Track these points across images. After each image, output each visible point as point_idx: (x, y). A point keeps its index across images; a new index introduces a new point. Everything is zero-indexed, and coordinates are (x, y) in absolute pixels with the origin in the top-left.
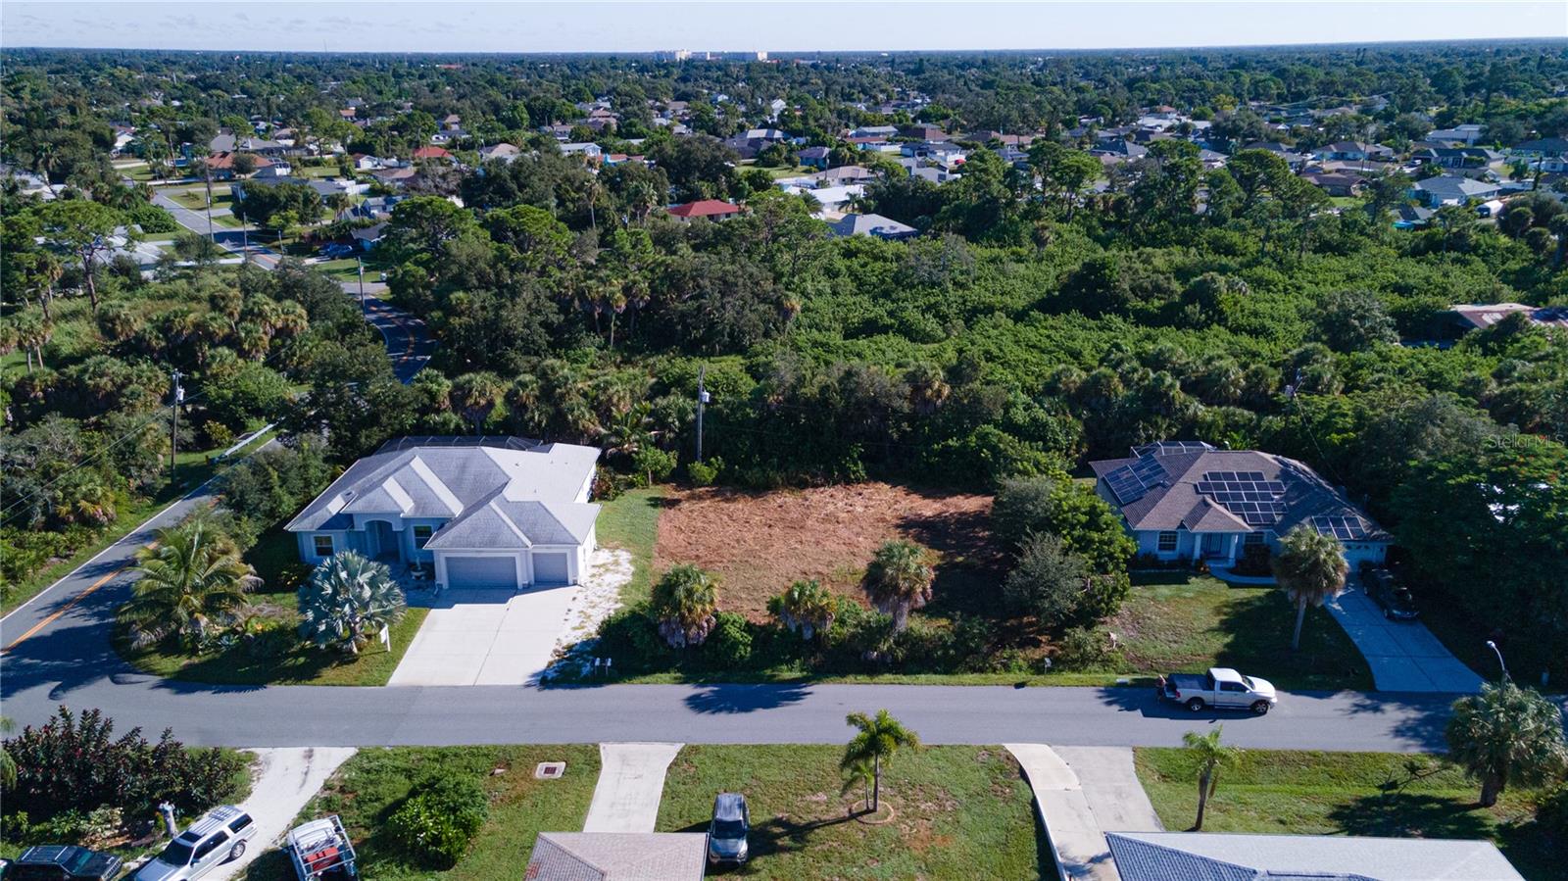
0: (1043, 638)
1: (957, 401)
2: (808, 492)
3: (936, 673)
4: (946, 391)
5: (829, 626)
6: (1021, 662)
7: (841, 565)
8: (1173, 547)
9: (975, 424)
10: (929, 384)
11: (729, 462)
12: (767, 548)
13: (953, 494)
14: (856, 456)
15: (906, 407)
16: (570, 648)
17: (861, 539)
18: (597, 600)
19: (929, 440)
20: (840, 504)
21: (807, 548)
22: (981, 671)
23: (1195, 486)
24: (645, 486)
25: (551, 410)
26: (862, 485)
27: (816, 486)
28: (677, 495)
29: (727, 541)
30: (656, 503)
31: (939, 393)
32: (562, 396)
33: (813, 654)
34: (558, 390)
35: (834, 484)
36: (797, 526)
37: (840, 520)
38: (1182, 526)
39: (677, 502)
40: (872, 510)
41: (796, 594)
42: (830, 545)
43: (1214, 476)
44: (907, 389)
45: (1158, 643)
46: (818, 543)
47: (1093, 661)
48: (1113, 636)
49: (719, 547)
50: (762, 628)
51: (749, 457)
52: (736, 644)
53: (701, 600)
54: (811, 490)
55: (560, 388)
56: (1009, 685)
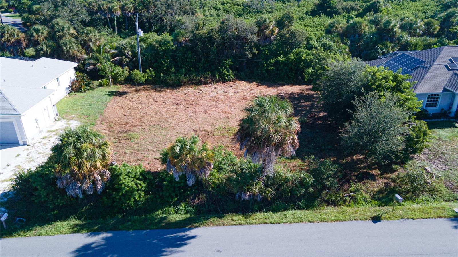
4: (276, 31)
5: (208, 173)
7: (221, 125)
8: (435, 105)
9: (292, 49)
10: (267, 27)
11: (157, 72)
14: (228, 67)
20: (220, 92)
22: (335, 204)
23: (446, 66)
24: (108, 86)
26: (233, 83)
27: (206, 83)
28: (126, 90)
30: (111, 94)
31: (273, 31)
35: (217, 82)
36: (194, 104)
37: (220, 99)
38: (445, 90)
39: (127, 93)
40: (238, 94)
41: (178, 149)
43: (456, 59)
47: (422, 191)
48: (428, 169)
54: (204, 86)
55: (59, 32)
56: (366, 219)
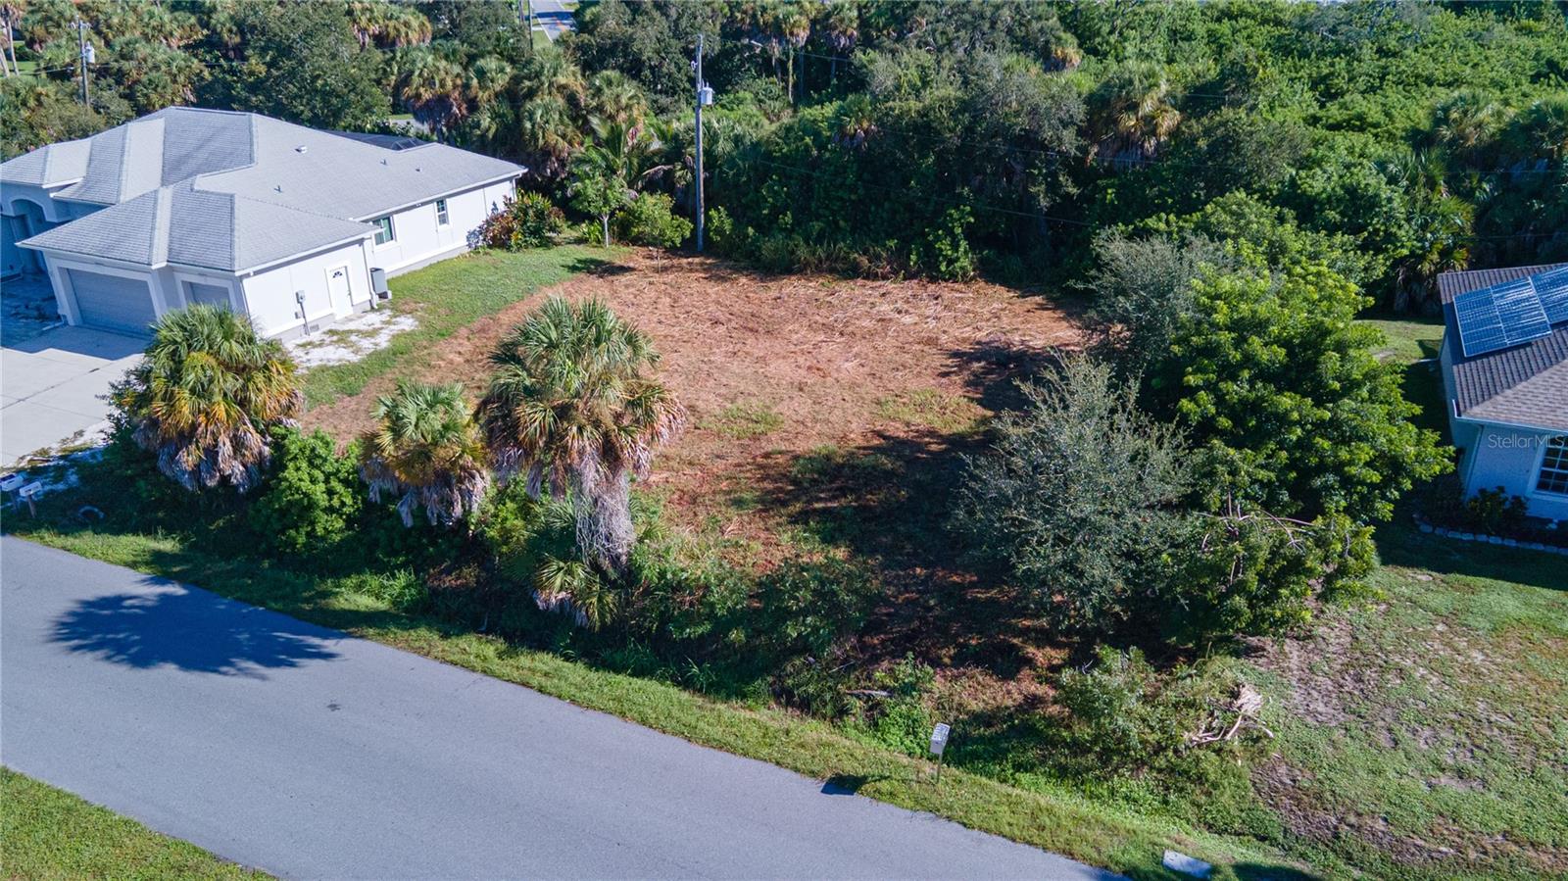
0: (1040, 656)
4: (1169, 120)
6: (925, 709)
7: (752, 402)
9: (1216, 189)
14: (958, 231)
17: (849, 365)
20: (884, 308)
21: (731, 364)
24: (597, 242)
25: (507, 115)
27: (872, 278)
28: (636, 263)
30: (587, 266)
32: (529, 94)
34: (528, 83)
35: (906, 277)
36: (762, 329)
37: (850, 330)
39: (628, 270)
40: (930, 325)
42: (780, 367)
46: (760, 360)
48: (1250, 699)
56: (813, 774)
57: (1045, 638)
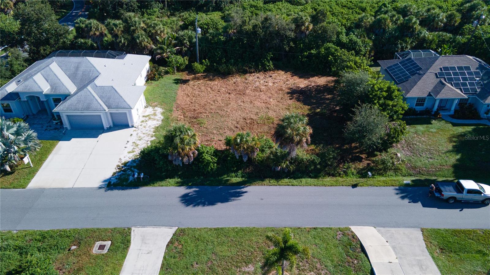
0: (363, 156)
1: (315, 31)
2: (247, 76)
3: (310, 177)
4: (311, 27)
5: (256, 154)
6: (353, 170)
7: (262, 114)
8: (423, 105)
9: (323, 42)
10: (303, 23)
11: (212, 62)
12: (227, 105)
13: (313, 76)
14: (269, 58)
15: (292, 35)
16: (125, 164)
17: (271, 100)
18: (142, 135)
19: (302, 51)
20: (262, 82)
21: (246, 105)
22: (333, 175)
23: (436, 74)
24: (173, 73)
25: (129, 37)
26: (272, 72)
27: (251, 73)
28: (188, 77)
29: (209, 101)
30: (178, 81)
31: (308, 27)
32: (134, 31)
33: (248, 166)
34: (132, 28)
35: (259, 72)
36: (242, 93)
37: (262, 90)
38: (430, 95)
39: (189, 80)
40: (277, 85)
41: (239, 140)
42: (257, 103)
43: (446, 68)
44: (293, 26)
45: (422, 159)
46: (251, 102)
47: (390, 169)
48: (399, 155)
49: (205, 105)
50: (222, 152)
51: (220, 59)
52: (208, 163)
53: (188, 144)
54: (249, 74)
55: (133, 27)
57: (361, 152)
